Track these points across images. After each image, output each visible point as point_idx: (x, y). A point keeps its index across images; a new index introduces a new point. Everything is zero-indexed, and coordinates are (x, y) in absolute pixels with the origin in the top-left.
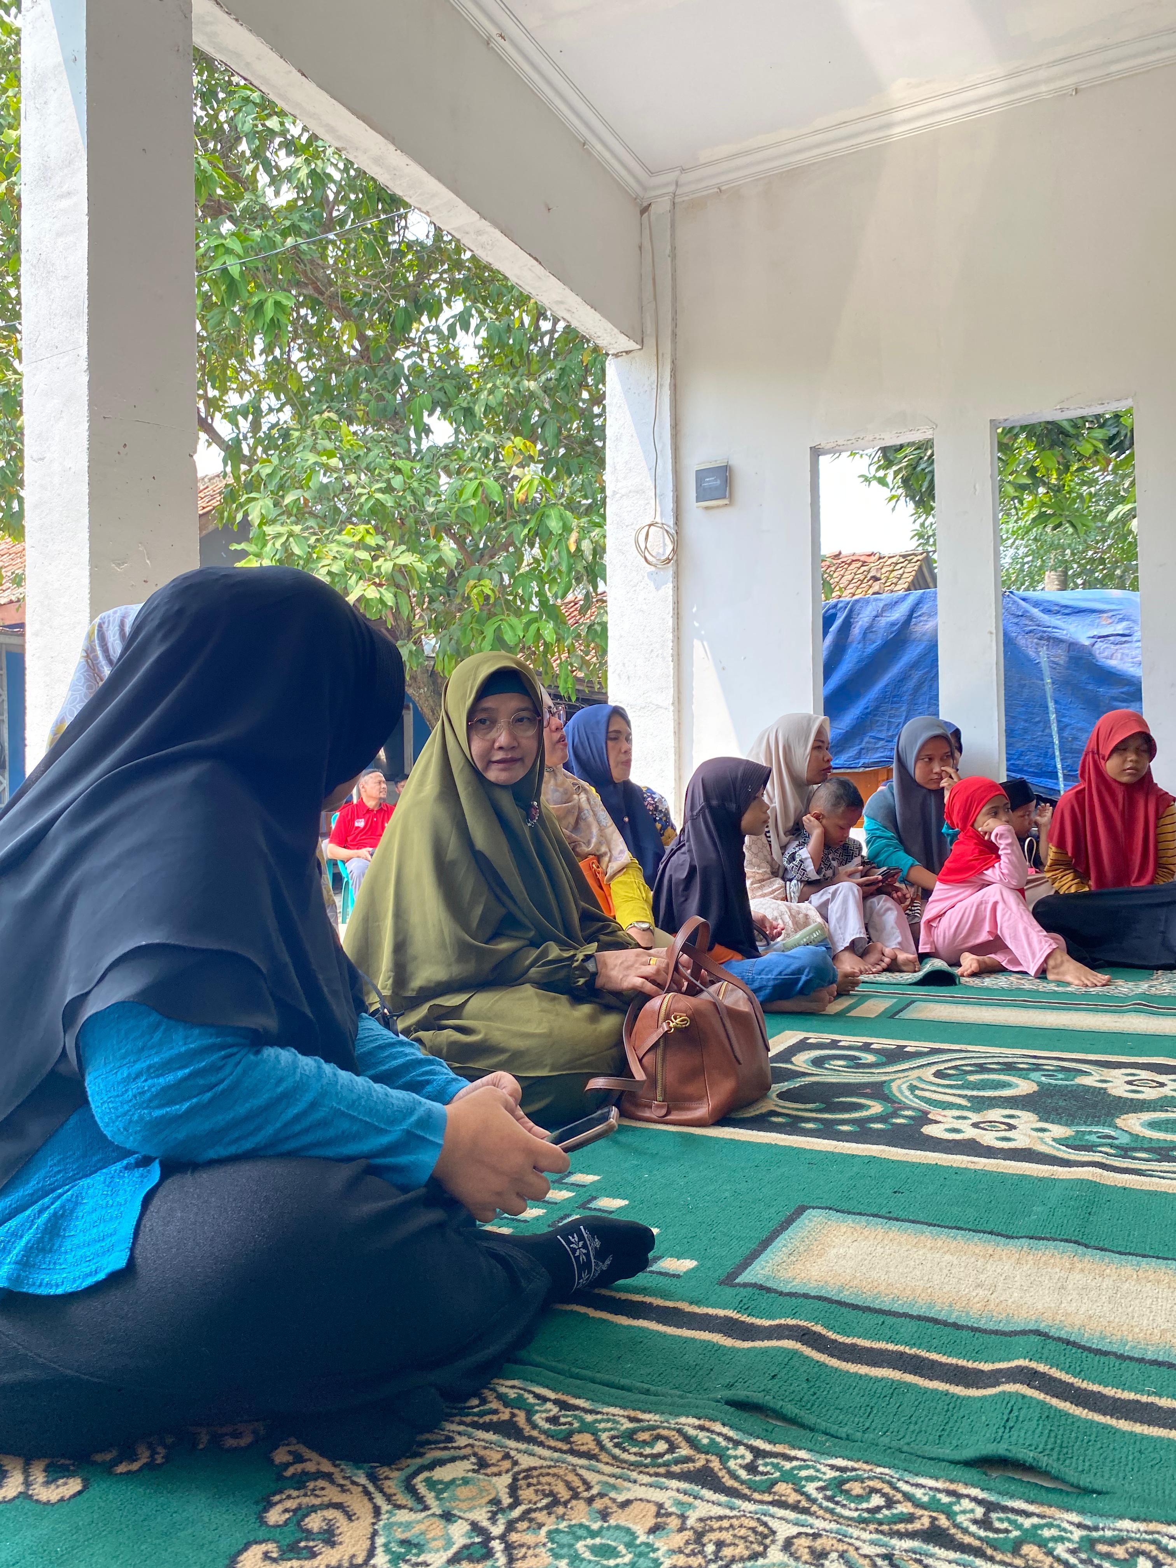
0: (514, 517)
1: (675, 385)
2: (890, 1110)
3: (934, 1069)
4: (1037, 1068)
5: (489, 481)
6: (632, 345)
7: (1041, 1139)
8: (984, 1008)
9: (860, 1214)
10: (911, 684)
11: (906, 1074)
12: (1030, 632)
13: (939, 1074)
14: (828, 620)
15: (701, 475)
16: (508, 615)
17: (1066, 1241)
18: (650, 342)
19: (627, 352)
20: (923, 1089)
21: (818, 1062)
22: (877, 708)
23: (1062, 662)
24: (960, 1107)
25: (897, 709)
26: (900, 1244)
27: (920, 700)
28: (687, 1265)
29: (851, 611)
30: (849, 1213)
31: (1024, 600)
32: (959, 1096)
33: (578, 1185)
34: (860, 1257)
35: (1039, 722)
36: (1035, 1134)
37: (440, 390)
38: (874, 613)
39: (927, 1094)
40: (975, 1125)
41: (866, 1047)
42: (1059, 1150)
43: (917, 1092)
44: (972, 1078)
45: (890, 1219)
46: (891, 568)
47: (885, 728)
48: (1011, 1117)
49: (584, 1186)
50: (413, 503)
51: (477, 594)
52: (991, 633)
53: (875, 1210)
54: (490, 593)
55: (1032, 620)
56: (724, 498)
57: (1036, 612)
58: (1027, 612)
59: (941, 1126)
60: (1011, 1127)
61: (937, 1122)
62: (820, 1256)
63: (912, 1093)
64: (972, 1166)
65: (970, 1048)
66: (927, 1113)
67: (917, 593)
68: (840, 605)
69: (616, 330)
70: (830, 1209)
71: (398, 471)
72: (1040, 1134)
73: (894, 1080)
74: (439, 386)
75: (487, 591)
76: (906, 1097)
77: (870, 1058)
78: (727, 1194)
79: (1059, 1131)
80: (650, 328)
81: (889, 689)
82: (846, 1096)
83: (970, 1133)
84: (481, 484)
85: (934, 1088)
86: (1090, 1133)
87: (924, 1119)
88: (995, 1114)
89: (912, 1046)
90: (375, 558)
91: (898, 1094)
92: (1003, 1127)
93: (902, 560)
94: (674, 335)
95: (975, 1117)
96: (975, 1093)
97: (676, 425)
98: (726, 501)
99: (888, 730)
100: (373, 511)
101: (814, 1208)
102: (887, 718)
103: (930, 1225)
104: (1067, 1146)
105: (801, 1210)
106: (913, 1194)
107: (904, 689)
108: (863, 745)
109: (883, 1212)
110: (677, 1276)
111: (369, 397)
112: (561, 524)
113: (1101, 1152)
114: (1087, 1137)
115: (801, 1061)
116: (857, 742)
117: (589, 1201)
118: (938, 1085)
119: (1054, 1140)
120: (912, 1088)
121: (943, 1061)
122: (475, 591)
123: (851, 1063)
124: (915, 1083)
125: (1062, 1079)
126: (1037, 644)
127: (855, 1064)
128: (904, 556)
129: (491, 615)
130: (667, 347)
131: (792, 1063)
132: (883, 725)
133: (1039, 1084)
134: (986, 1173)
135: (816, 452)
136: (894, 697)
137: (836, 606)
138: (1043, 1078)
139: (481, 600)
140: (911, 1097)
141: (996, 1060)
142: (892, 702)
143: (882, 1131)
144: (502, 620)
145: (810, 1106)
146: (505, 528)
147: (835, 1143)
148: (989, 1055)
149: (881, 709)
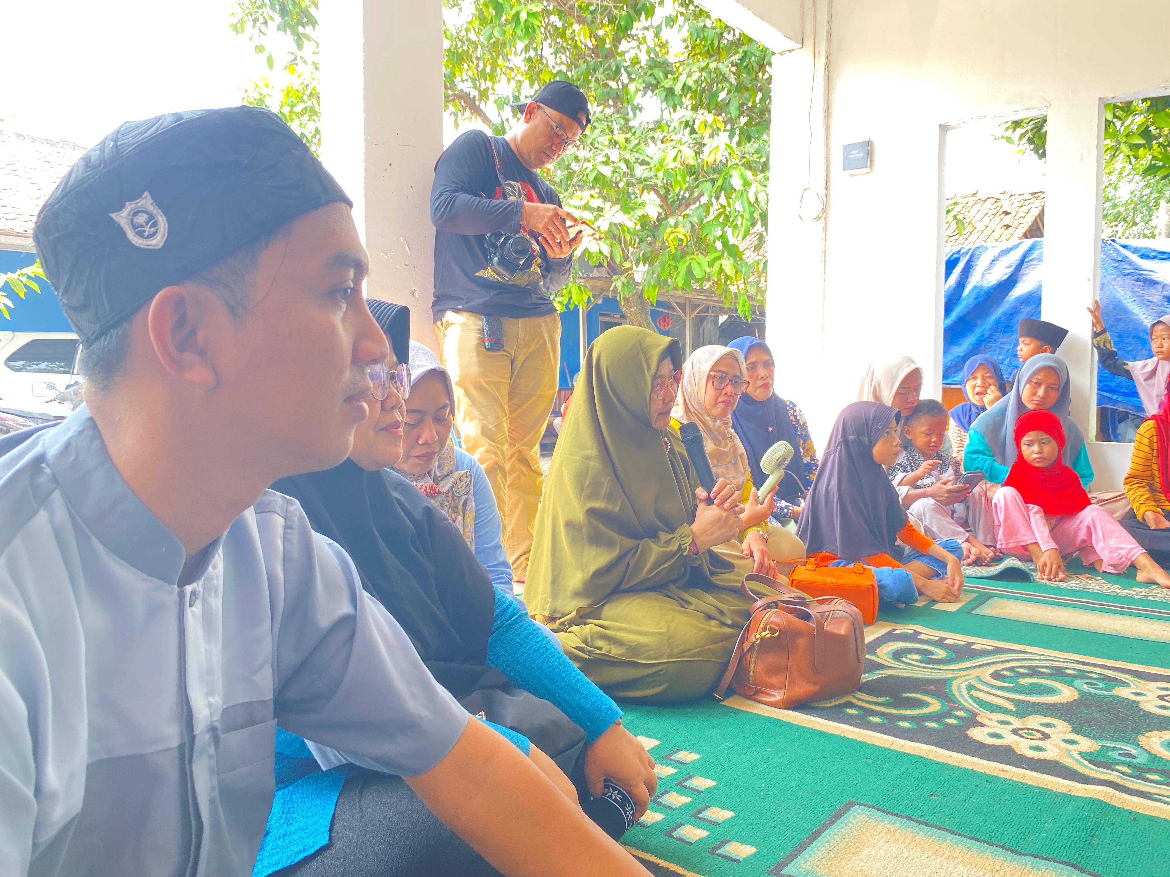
0: (704, 177)
1: (828, 76)
2: (946, 709)
3: (991, 670)
4: (1082, 675)
5: (685, 149)
6: (794, 45)
7: (1069, 751)
8: (1050, 607)
9: (896, 815)
11: (968, 672)
12: (1129, 274)
13: (996, 675)
14: (951, 265)
15: (847, 149)
16: (697, 255)
17: (1066, 863)
18: (809, 42)
19: (789, 51)
20: (979, 690)
21: (897, 655)
22: (991, 336)
23: (1155, 300)
24: (1006, 711)
25: (1007, 337)
26: (923, 850)
28: (749, 850)
29: (972, 255)
30: (888, 813)
31: (1124, 247)
32: (1008, 699)
33: (681, 763)
34: (888, 859)
35: (1132, 350)
36: (1064, 745)
37: (651, 75)
38: (991, 258)
39: (980, 695)
40: (1015, 732)
41: (940, 643)
42: (1082, 764)
43: (973, 692)
44: (1025, 681)
45: (920, 823)
46: (1021, 204)
47: (997, 352)
48: (1048, 725)
49: (685, 764)
50: (626, 170)
51: (674, 238)
53: (909, 813)
54: (683, 237)
55: (1130, 265)
56: (866, 167)
57: (1134, 258)
58: (1127, 257)
59: (986, 730)
60: (1046, 736)
61: (982, 725)
62: (855, 854)
63: (968, 693)
64: (1002, 775)
65: (1029, 649)
66: (975, 715)
67: (1029, 242)
68: (963, 251)
69: (779, 33)
70: (873, 807)
71: (615, 144)
72: (1069, 746)
73: (955, 678)
74: (651, 72)
75: (681, 236)
76: (962, 696)
77: (941, 653)
78: (793, 783)
79: (1086, 744)
80: (809, 31)
81: (1002, 320)
82: (912, 692)
83: (1009, 739)
84: (679, 151)
85: (988, 689)
86: (1114, 749)
87: (972, 721)
88: (1035, 722)
89: (979, 643)
90: (597, 218)
91: (956, 694)
92: (1039, 735)
93: (1030, 197)
94: (829, 35)
95: (1017, 723)
96: (1022, 697)
97: (828, 108)
98: (868, 170)
99: (999, 354)
100: (596, 180)
101: (860, 805)
103: (953, 833)
104: (1090, 762)
105: (850, 805)
106: (946, 799)
109: (916, 816)
110: (737, 861)
111: (597, 85)
112: (742, 181)
113: (1118, 771)
114: (1110, 753)
115: (885, 651)
117: (686, 780)
118: (993, 686)
119: (1080, 753)
120: (970, 687)
121: (1003, 662)
122: (672, 236)
124: (974, 683)
125: (1101, 689)
126: (1134, 285)
127: (927, 658)
128: (1033, 194)
129: (683, 256)
130: (823, 47)
131: (875, 654)
132: (995, 350)
133: (1081, 692)
134: (1011, 783)
135: (944, 128)
136: (1006, 327)
137: (959, 251)
138: (1085, 686)
139: (677, 243)
140: (967, 696)
141: (1048, 663)
142: (1004, 332)
143: (934, 730)
144: (692, 259)
145: (880, 700)
146: (697, 186)
147: (893, 739)
148: (1042, 658)
149: (994, 337)
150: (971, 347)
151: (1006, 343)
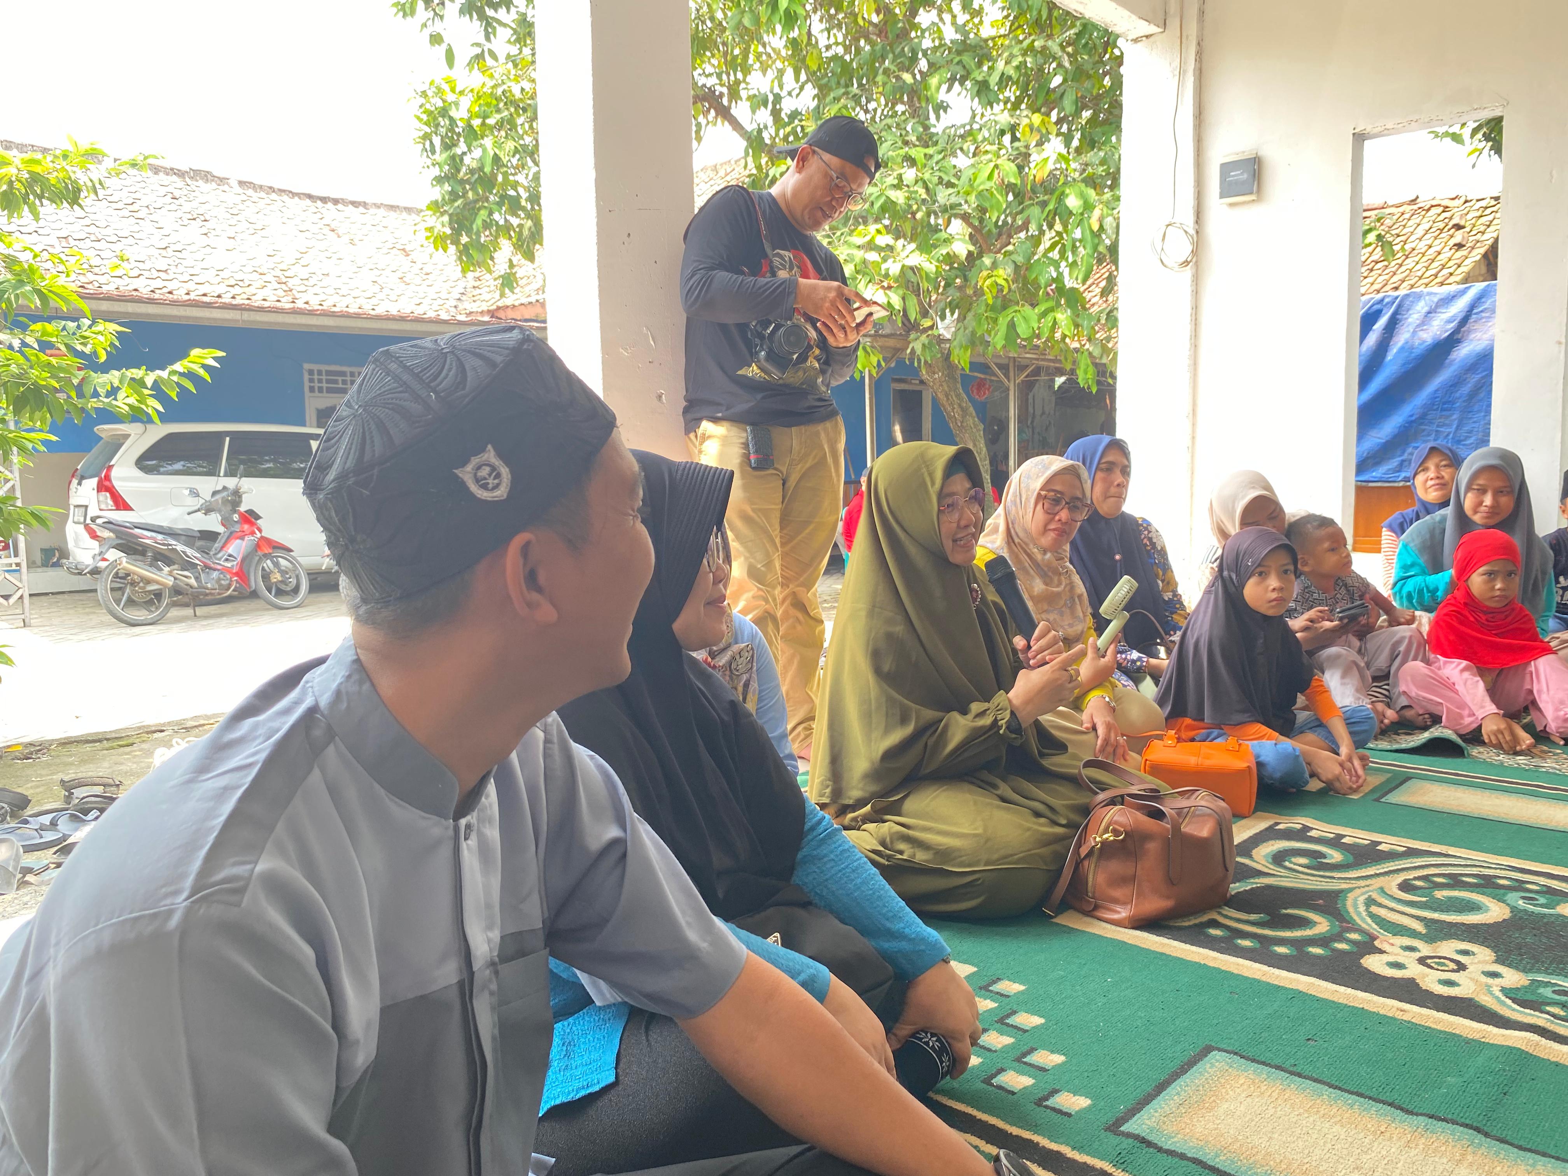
0: (1030, 198)
1: (1201, 70)
2: (1337, 930)
3: (1400, 878)
4: (1519, 886)
5: (1004, 163)
6: (1153, 29)
7: (1489, 986)
8: (1487, 792)
9: (1264, 1063)
10: (1466, 389)
11: (1369, 882)
13: (1405, 886)
14: (1368, 320)
15: (1226, 168)
16: (1023, 305)
17: (1466, 1126)
18: (1174, 24)
19: (1147, 37)
20: (1380, 905)
21: (1279, 858)
22: (1423, 416)
24: (1414, 934)
25: (1447, 417)
26: (1292, 1106)
27: (1476, 408)
28: (1081, 1102)
29: (1399, 306)
30: (1253, 1060)
32: (1417, 918)
33: (1002, 995)
34: (1249, 1117)
36: (1484, 979)
37: (958, 63)
38: (1426, 309)
39: (1382, 912)
40: (1422, 961)
41: (1336, 842)
42: (1503, 1004)
43: (1374, 909)
44: (1440, 894)
45: (1292, 1073)
46: (1479, 214)
48: (1466, 953)
49: (1008, 996)
50: (924, 196)
51: (992, 285)
53: (1277, 1061)
54: (1003, 283)
56: (1251, 193)
59: (1385, 958)
60: (1461, 967)
61: (1381, 952)
62: (1210, 1109)
63: (1367, 910)
64: (1399, 1015)
65: (1452, 851)
66: (1373, 938)
67: (1479, 286)
68: (1387, 300)
69: (1134, 17)
70: (1236, 1054)
71: (911, 161)
72: (1490, 981)
73: (1351, 890)
74: (957, 59)
75: (1001, 281)
76: (1359, 914)
77: (1335, 856)
78: (1139, 1023)
79: (1512, 978)
80: (1173, 9)
81: (1439, 394)
82: (1295, 907)
83: (1414, 970)
84: (996, 166)
85: (1393, 905)
86: (1547, 984)
87: (1369, 946)
88: (1449, 948)
89: (1388, 842)
90: (885, 260)
91: (1351, 910)
92: (1452, 966)
94: (1202, 13)
95: (1425, 949)
96: (1436, 916)
97: (1200, 114)
98: (1253, 197)
100: (883, 209)
101: (1219, 1050)
102: (1434, 427)
103: (1331, 1086)
104: (1514, 1000)
105: (1207, 1050)
106: (1326, 1045)
107: (1458, 395)
108: (1405, 457)
109: (1287, 1065)
110: (1069, 1115)
111: (886, 79)
112: (1081, 202)
113: (1548, 1013)
114: (1541, 990)
115: (1263, 853)
116: (1399, 453)
117: (1008, 1016)
118: (1400, 901)
119: (1503, 990)
120: (1370, 902)
121: (1415, 868)
122: (988, 282)
123: (1314, 862)
124: (1375, 896)
125: (1542, 906)
127: (1318, 863)
129: (1004, 308)
130: (1192, 29)
131: (1250, 857)
132: (1429, 435)
133: (1513, 909)
134: (1412, 1026)
135: (1359, 138)
136: (1444, 403)
137: (1382, 300)
138: (1521, 902)
139: (995, 291)
140: (1364, 914)
141: (1475, 871)
142: (1443, 410)
143: (1318, 957)
144: (1016, 311)
145: (1253, 917)
146: (1021, 212)
147: (1265, 968)
148: (1469, 862)
149: (1429, 417)
150: (1396, 431)
151: (1444, 425)
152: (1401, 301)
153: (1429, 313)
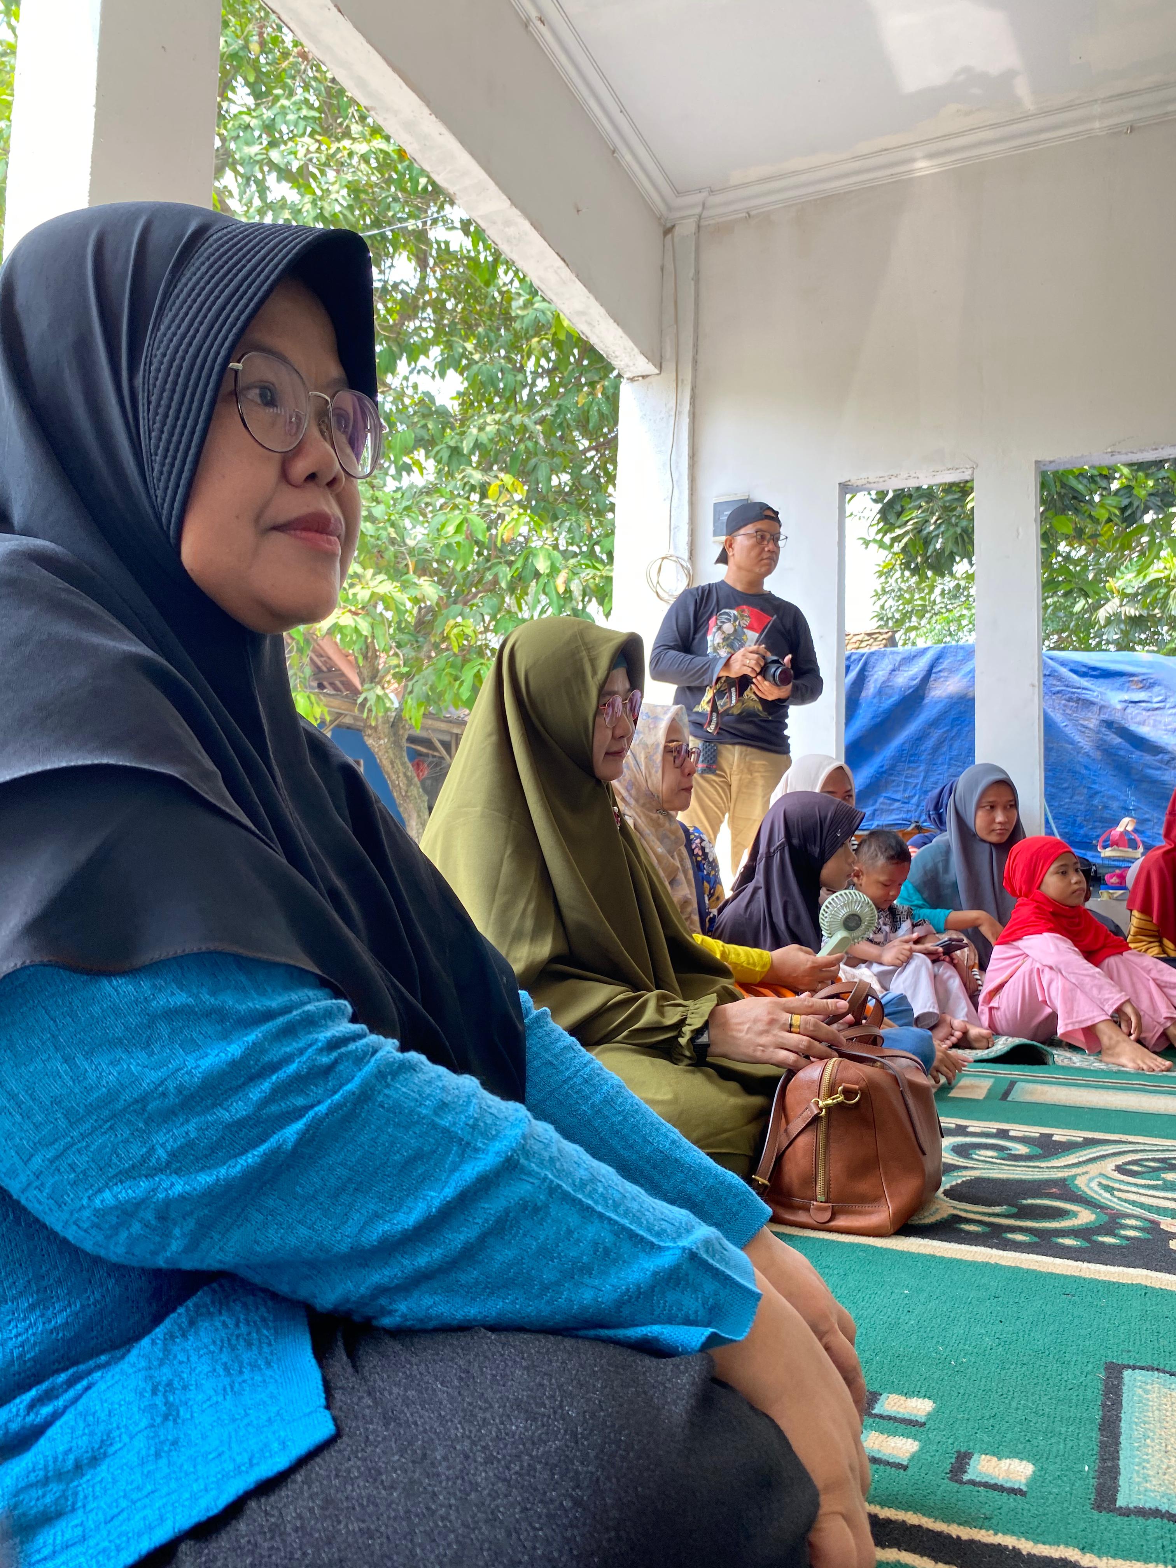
0: (497, 557)
1: (695, 413)
2: (1105, 1217)
3: (1109, 1164)
5: (474, 518)
6: (651, 369)
10: (930, 743)
11: (1083, 1169)
12: (1058, 692)
13: (1123, 1171)
15: (719, 508)
18: (670, 366)
19: (643, 377)
20: (1121, 1191)
21: (962, 1152)
22: (893, 767)
23: (1091, 726)
25: (914, 769)
27: (940, 761)
28: (1021, 1468)
29: (866, 664)
31: (1051, 659)
35: (1066, 788)
37: (422, 427)
38: (890, 667)
39: (1134, 1197)
41: (1004, 1135)
43: (1117, 1194)
44: (1168, 1177)
46: (857, 645)
47: (901, 788)
50: (393, 535)
51: (458, 634)
52: (1033, 686)
54: (471, 633)
55: (1059, 680)
57: (1064, 671)
58: (1055, 671)
63: (1112, 1195)
66: (1154, 1222)
67: (936, 647)
69: (636, 350)
71: (379, 503)
73: (1074, 1177)
74: (422, 423)
75: (468, 631)
76: (1110, 1201)
77: (1019, 1148)
80: (669, 352)
81: (907, 746)
82: (1033, 1197)
84: (466, 520)
87: (1160, 1231)
89: (1057, 1134)
91: (1096, 1196)
93: (867, 638)
94: (695, 362)
97: (694, 454)
99: (905, 791)
101: (1130, 1367)
102: (903, 779)
105: (1115, 1371)
107: (923, 748)
108: (877, 806)
110: (1019, 1492)
112: (549, 563)
116: (871, 802)
118: (1134, 1185)
120: (1107, 1189)
121: (1114, 1155)
122: (455, 631)
123: (1002, 1154)
124: (1104, 1182)
126: (1065, 706)
127: (1007, 1154)
128: (869, 635)
129: (466, 661)
130: (687, 373)
132: (898, 785)
136: (911, 756)
137: (853, 655)
139: (462, 641)
140: (1115, 1200)
142: (910, 762)
143: (1111, 1246)
144: (481, 664)
145: (997, 1209)
146: (489, 569)
148: (1159, 1147)
149: (898, 768)
150: (868, 781)
151: (912, 776)
152: (867, 659)
153: (894, 670)
